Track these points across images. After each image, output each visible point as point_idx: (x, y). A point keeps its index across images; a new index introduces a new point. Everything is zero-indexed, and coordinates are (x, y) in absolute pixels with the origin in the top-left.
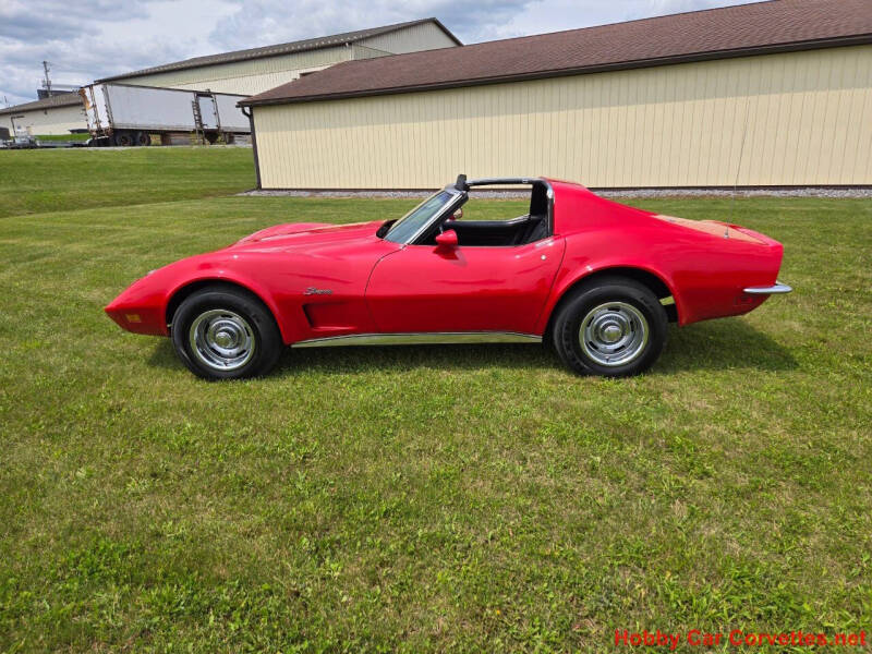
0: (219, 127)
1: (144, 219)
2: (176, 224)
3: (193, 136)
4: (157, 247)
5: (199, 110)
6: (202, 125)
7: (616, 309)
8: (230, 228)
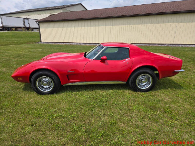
0: (29, 27)
1: (13, 49)
2: (22, 51)
3: (23, 29)
4: (18, 57)
5: (25, 23)
6: (25, 26)
7: (144, 75)
8: (36, 52)
